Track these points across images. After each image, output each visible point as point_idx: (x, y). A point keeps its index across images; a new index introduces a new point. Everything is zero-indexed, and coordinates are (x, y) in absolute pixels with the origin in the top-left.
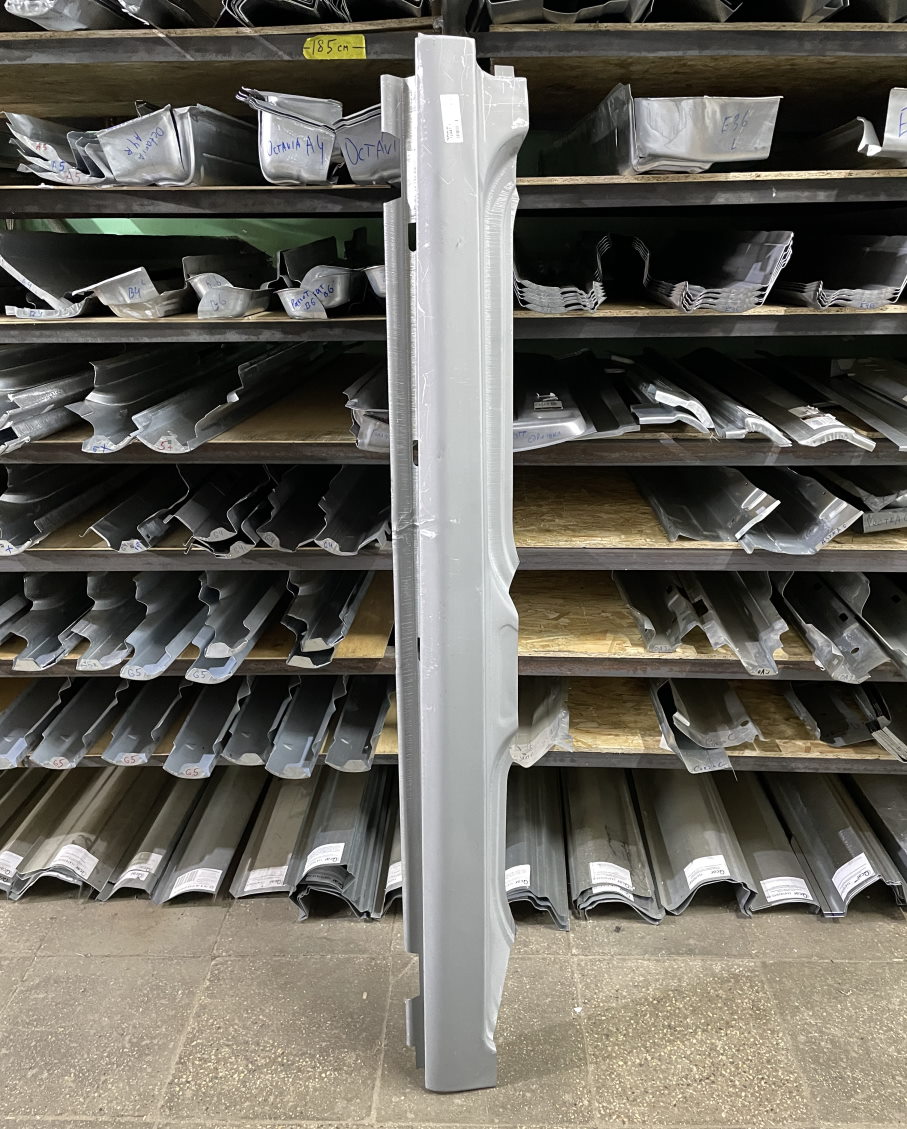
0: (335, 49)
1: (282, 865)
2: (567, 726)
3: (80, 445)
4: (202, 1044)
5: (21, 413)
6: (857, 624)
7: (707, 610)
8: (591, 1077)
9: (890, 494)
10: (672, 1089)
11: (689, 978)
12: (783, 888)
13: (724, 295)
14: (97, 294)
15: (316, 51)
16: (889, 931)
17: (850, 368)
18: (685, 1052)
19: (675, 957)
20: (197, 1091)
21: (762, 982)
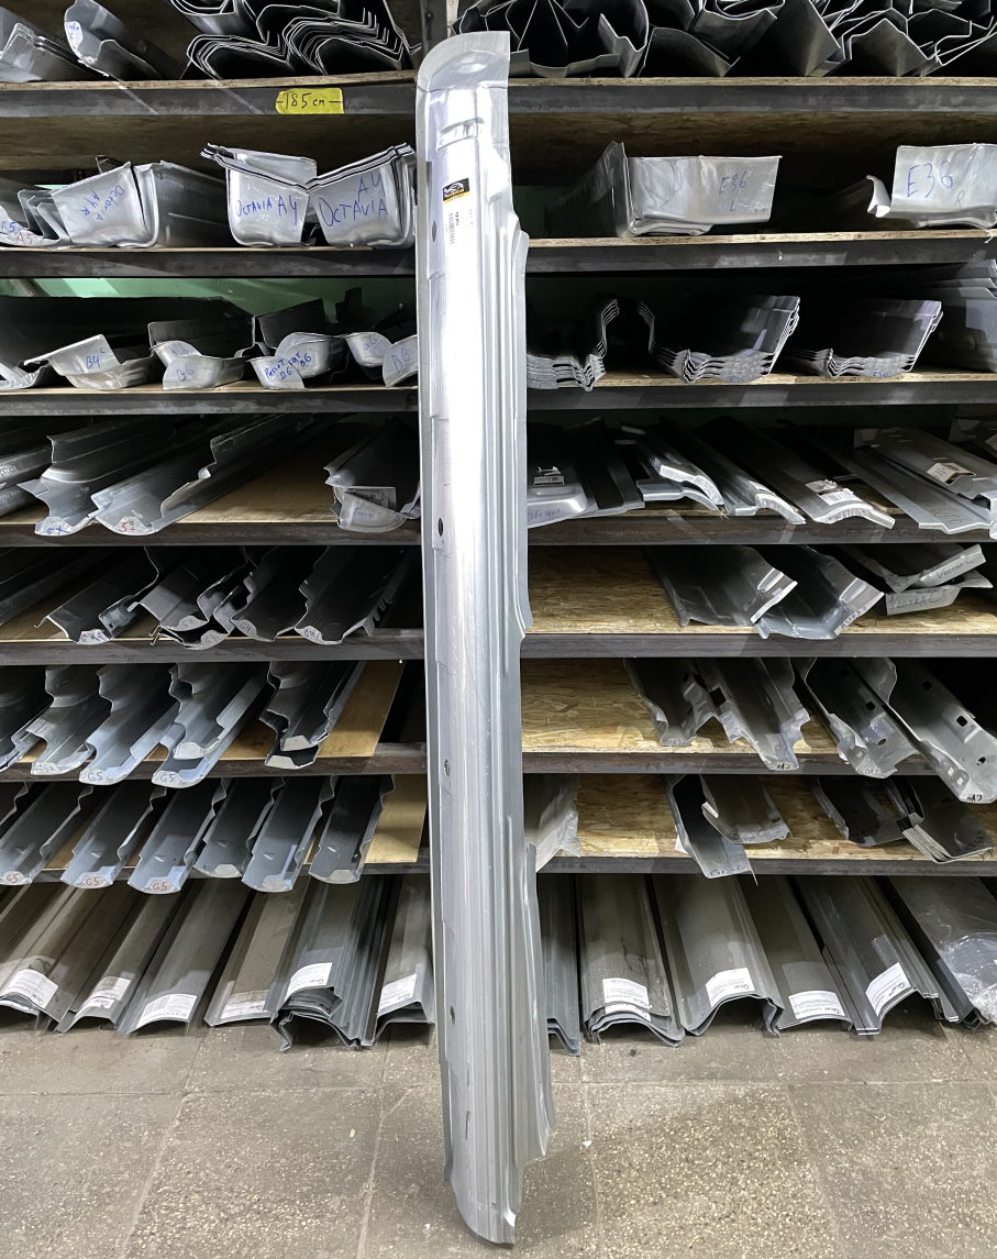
0: (310, 104)
2: (575, 829)
3: (33, 527)
4: (168, 1191)
6: (884, 714)
7: (724, 700)
8: (599, 1219)
9: (915, 573)
10: (688, 1228)
11: (709, 1105)
12: (811, 1003)
13: (728, 364)
14: (51, 363)
15: (290, 105)
16: (927, 1049)
17: (872, 438)
18: (703, 1188)
19: (695, 1082)
20: (164, 1242)
21: (788, 1108)
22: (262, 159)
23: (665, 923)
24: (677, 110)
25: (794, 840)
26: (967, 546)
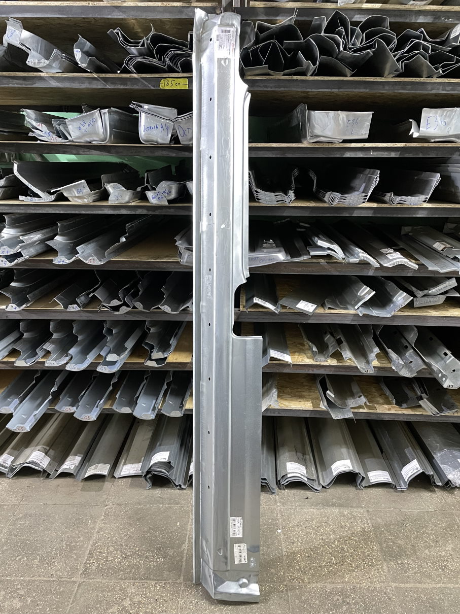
0: (174, 84)
1: (139, 463)
2: (276, 397)
3: (52, 260)
4: (100, 545)
5: (25, 245)
6: (412, 350)
7: (343, 342)
8: (284, 562)
9: (426, 289)
10: (323, 567)
11: (332, 517)
12: (378, 475)
13: (348, 198)
14: (62, 191)
15: (166, 85)
16: (428, 497)
17: (409, 231)
18: (329, 551)
19: (326, 507)
20: (98, 566)
21: (367, 520)
22: (155, 109)
23: (313, 441)
24: (330, 90)
26: (449, 278)
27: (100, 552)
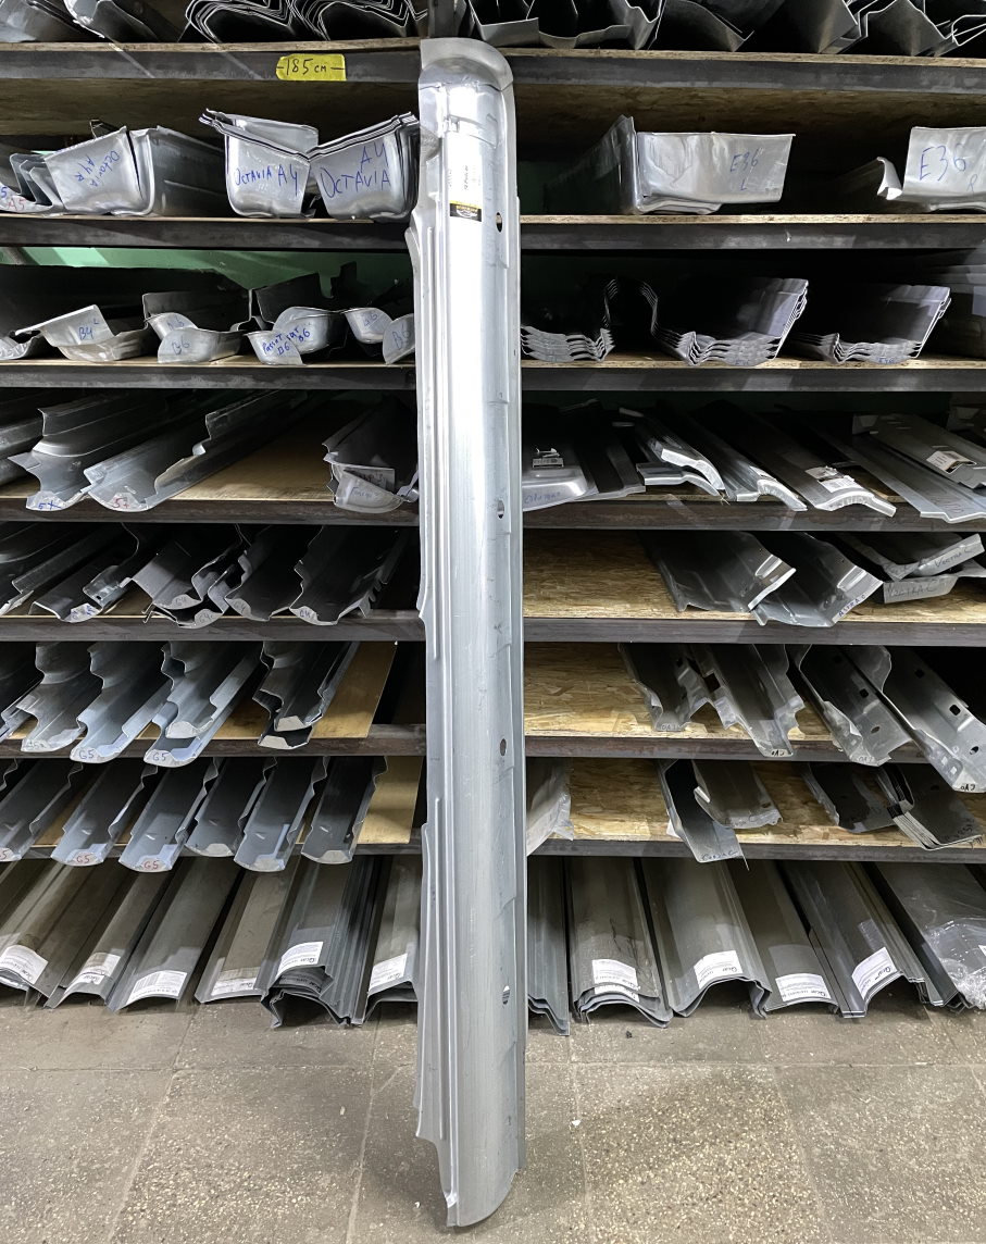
0: (311, 70)
1: (254, 966)
2: (568, 812)
3: (24, 501)
4: (160, 1169)
6: (878, 701)
7: (718, 686)
8: (588, 1198)
9: (913, 562)
10: (676, 1209)
11: (697, 1086)
12: (799, 985)
13: (734, 346)
14: (43, 333)
15: (291, 70)
16: (912, 1032)
17: (872, 425)
18: (691, 1168)
19: (683, 1063)
20: (153, 1220)
21: (774, 1089)
22: (261, 127)
23: (653, 905)
24: (688, 85)
25: (785, 825)
26: (965, 535)
27: (157, 1185)
